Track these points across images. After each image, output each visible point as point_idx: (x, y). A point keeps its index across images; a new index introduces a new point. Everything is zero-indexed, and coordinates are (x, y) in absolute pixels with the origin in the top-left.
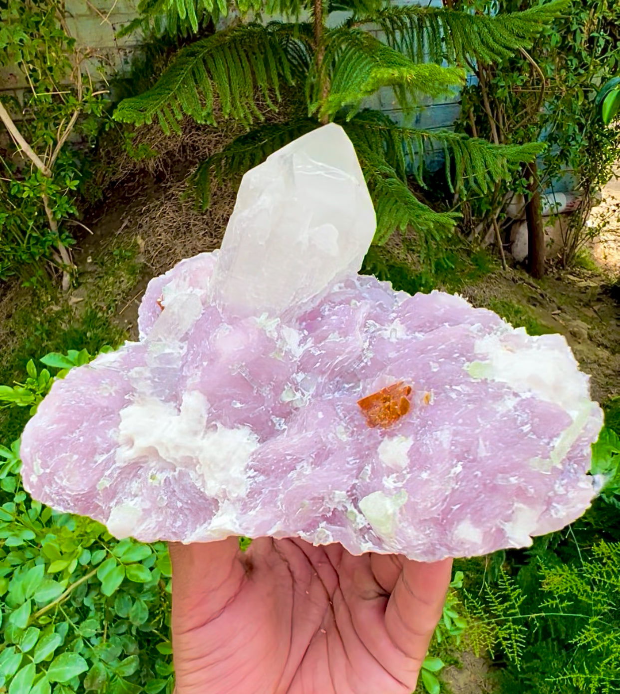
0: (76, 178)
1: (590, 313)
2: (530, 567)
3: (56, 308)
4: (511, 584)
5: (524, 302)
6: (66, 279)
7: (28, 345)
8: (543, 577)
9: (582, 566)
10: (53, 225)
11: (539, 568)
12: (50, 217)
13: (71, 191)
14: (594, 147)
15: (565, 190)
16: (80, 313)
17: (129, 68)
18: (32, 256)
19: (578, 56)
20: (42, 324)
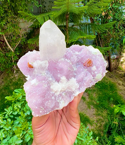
0: (19, 53)
1: (122, 79)
2: (112, 136)
3: (12, 77)
4: (108, 140)
5: (108, 77)
6: (15, 71)
7: (6, 85)
8: (115, 139)
9: (123, 136)
10: (13, 61)
11: (114, 136)
12: (13, 59)
13: (18, 55)
14: (121, 46)
15: (116, 54)
16: (17, 78)
17: (29, 31)
18: (9, 67)
19: (117, 29)
20: (9, 80)
